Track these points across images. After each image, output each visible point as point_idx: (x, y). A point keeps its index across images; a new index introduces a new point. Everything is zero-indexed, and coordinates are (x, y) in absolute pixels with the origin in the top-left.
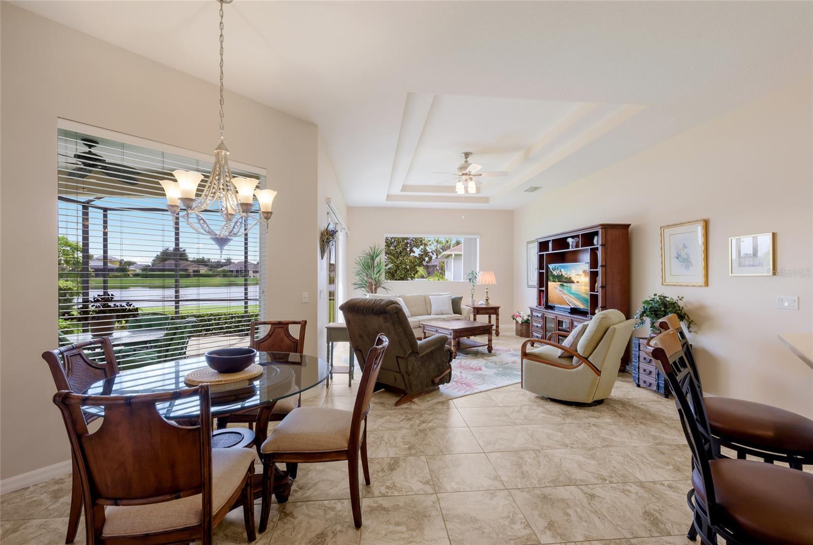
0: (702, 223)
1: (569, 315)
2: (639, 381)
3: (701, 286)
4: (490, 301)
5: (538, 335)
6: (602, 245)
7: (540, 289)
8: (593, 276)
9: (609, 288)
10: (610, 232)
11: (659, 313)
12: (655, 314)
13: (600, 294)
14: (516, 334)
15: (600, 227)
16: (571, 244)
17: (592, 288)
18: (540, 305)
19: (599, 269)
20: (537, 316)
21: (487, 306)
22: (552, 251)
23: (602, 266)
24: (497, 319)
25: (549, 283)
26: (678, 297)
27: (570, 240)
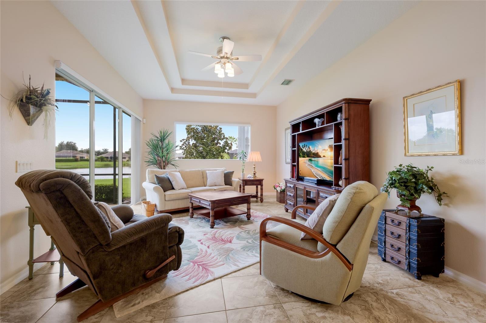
0: (457, 85)
1: (316, 186)
2: (385, 256)
3: (454, 155)
4: (256, 175)
5: (291, 203)
6: (345, 119)
7: (293, 164)
8: (337, 149)
9: (351, 159)
10: (353, 106)
11: (409, 184)
12: (405, 186)
13: (343, 166)
14: (277, 201)
15: (344, 102)
16: (317, 123)
17: (336, 161)
18: (293, 177)
19: (343, 143)
20: (290, 187)
21: (254, 179)
22: (302, 131)
23: (345, 139)
24: (262, 189)
25: (300, 158)
26: (428, 167)
27: (317, 121)
